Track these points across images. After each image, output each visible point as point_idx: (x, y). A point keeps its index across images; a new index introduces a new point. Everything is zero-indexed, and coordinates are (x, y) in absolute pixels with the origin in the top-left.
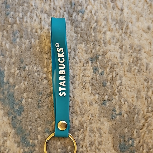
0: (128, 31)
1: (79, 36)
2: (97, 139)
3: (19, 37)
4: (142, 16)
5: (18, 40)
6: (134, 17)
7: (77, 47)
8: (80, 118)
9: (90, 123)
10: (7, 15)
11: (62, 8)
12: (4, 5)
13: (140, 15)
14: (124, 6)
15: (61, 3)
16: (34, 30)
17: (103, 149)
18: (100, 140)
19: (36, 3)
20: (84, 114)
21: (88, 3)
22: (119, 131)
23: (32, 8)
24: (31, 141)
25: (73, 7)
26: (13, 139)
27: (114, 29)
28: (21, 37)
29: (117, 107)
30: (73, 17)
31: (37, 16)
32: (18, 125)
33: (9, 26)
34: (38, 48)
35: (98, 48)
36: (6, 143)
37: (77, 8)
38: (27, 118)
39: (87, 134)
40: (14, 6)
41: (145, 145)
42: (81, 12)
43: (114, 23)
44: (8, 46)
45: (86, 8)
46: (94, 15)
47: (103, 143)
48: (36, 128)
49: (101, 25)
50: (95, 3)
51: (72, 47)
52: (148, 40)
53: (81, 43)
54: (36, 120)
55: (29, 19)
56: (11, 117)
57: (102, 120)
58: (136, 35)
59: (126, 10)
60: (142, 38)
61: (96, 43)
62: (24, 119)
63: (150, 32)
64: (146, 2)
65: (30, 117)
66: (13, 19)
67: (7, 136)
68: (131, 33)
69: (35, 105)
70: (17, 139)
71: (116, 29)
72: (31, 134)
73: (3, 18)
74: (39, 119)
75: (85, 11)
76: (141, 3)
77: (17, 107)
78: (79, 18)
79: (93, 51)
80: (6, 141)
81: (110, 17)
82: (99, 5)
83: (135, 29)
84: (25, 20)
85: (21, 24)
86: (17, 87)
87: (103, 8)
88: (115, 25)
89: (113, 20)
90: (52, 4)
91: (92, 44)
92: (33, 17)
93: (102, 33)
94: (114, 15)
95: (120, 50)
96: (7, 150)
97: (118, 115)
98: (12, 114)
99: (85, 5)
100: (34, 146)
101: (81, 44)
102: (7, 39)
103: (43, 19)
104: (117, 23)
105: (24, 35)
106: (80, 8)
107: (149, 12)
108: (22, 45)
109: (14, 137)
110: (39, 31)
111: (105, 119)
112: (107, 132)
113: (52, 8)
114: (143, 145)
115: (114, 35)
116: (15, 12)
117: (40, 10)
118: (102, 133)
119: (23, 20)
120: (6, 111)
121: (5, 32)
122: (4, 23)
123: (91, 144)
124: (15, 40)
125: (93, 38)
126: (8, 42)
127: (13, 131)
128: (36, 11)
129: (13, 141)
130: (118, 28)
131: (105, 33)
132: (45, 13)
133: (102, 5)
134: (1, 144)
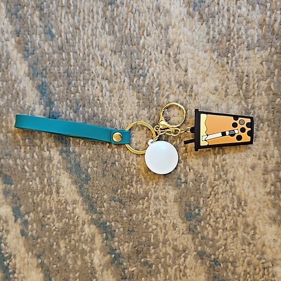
0: (193, 94)
1: (141, 101)
2: (162, 208)
3: (82, 106)
4: (208, 76)
5: (81, 109)
6: (199, 77)
7: (140, 114)
8: (144, 186)
9: (155, 192)
10: (70, 84)
11: (123, 73)
12: (66, 74)
13: (206, 75)
14: (188, 66)
15: (121, 67)
16: (96, 99)
17: (168, 217)
18: (165, 208)
19: (96, 69)
20: (148, 182)
21: (149, 65)
22: (185, 199)
23: (92, 75)
24: (98, 209)
25: (134, 71)
26: (82, 206)
27: (178, 92)
28: (84, 106)
29: (182, 175)
30: (135, 81)
31: (98, 83)
32: (85, 193)
33: (72, 95)
34: (101, 116)
36: (75, 210)
37: (138, 72)
38: (94, 186)
39: (152, 202)
40: (75, 74)
41: (212, 214)
42: (142, 76)
43: (178, 85)
44: (72, 115)
45: (148, 70)
46: (156, 78)
47: (168, 211)
48: (102, 196)
49: (164, 89)
50: (157, 65)
51: (134, 114)
52: (215, 102)
53: (144, 109)
54: (102, 189)
55: (91, 86)
56: (78, 186)
57: (166, 188)
58: (202, 98)
59: (190, 70)
60: (209, 100)
61: (159, 108)
62: (90, 188)
63: (217, 94)
64: (213, 59)
65: (96, 185)
66: (75, 88)
67: (76, 204)
68: (195, 95)
69: (101, 173)
70: (85, 207)
71: (180, 92)
72: (98, 202)
73: (66, 88)
74: (105, 188)
75: (146, 74)
76: (207, 61)
77: (84, 176)
78: (141, 82)
80: (76, 208)
81: (173, 79)
82: (161, 66)
83: (200, 90)
84: (86, 88)
85: (83, 92)
86: (82, 156)
87: (166, 70)
88: (178, 87)
89: (176, 82)
90: (113, 69)
91: (154, 109)
92: (95, 84)
93: (165, 97)
94: (177, 76)
96: (77, 217)
97: (183, 183)
98: (79, 183)
99: (147, 68)
100: (101, 213)
101: (143, 111)
102: (71, 108)
103: (104, 86)
104: (181, 85)
105: (86, 104)
106: (141, 71)
107: (216, 70)
108: (85, 114)
109: (82, 205)
110: (101, 99)
111: (171, 187)
112: (173, 201)
113: (113, 74)
114: (209, 214)
115: (177, 98)
116: (77, 80)
117: (101, 76)
118: (167, 201)
119: (84, 89)
120: (73, 180)
121: (68, 101)
122: (67, 93)
123: (157, 212)
124: (79, 109)
125: (155, 103)
126: (72, 111)
127: (81, 198)
128: (97, 78)
129: (82, 209)
130: (182, 90)
131: (168, 97)
132: (107, 79)
133: (164, 66)
134: (71, 211)
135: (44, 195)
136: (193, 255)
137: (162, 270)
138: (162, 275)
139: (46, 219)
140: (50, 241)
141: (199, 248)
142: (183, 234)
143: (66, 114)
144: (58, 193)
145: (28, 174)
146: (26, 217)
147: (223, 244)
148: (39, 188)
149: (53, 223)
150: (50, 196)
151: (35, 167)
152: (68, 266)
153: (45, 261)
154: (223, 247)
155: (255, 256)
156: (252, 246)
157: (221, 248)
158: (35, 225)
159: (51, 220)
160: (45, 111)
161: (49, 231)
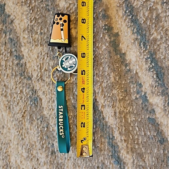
1: (63, 167)
2: (51, 104)
5: (100, 165)
7: (64, 160)
17: (47, 99)
18: (49, 104)
22: (38, 109)
28: (98, 167)
29: (39, 123)
35: (51, 160)
36: (104, 101)
41: (24, 101)
44: (106, 162)
47: (47, 102)
52: (22, 164)
56: (102, 117)
57: (48, 115)
60: (26, 165)
61: (53, 163)
67: (104, 105)
79: (54, 158)
80: (104, 103)
86: (99, 136)
91: (55, 162)
95: (38, 158)
97: (39, 119)
101: (61, 162)
102: (107, 166)
108: (97, 162)
109: (99, 105)
111: (46, 116)
112: (45, 108)
114: (25, 101)
118: (48, 108)
120: (105, 120)
125: (55, 166)
126: (106, 164)
127: (100, 109)
129: (100, 102)
134: (106, 101)
135: (125, 110)
136: (34, 78)
137: (50, 68)
138: (51, 65)
139: (124, 95)
140: (121, 81)
141: (30, 82)
142: (39, 90)
143: (110, 163)
144: (115, 113)
145: (136, 125)
146: (138, 96)
147: (18, 85)
148: (128, 115)
149: (119, 93)
150: (121, 110)
151: (131, 129)
152: (108, 66)
153: (124, 68)
154: (17, 83)
155: (2, 79)
156: (3, 85)
157: (19, 83)
158: (132, 91)
159: (120, 95)
160: (124, 166)
161: (122, 88)
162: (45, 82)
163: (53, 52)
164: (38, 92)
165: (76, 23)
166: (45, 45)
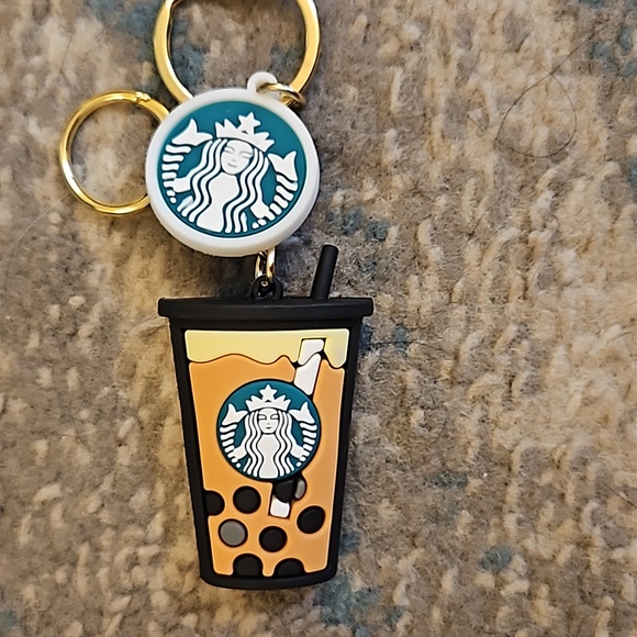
162: (494, 132)
163: (404, 390)
164: (565, 52)
165: (184, 614)
166: (472, 453)
